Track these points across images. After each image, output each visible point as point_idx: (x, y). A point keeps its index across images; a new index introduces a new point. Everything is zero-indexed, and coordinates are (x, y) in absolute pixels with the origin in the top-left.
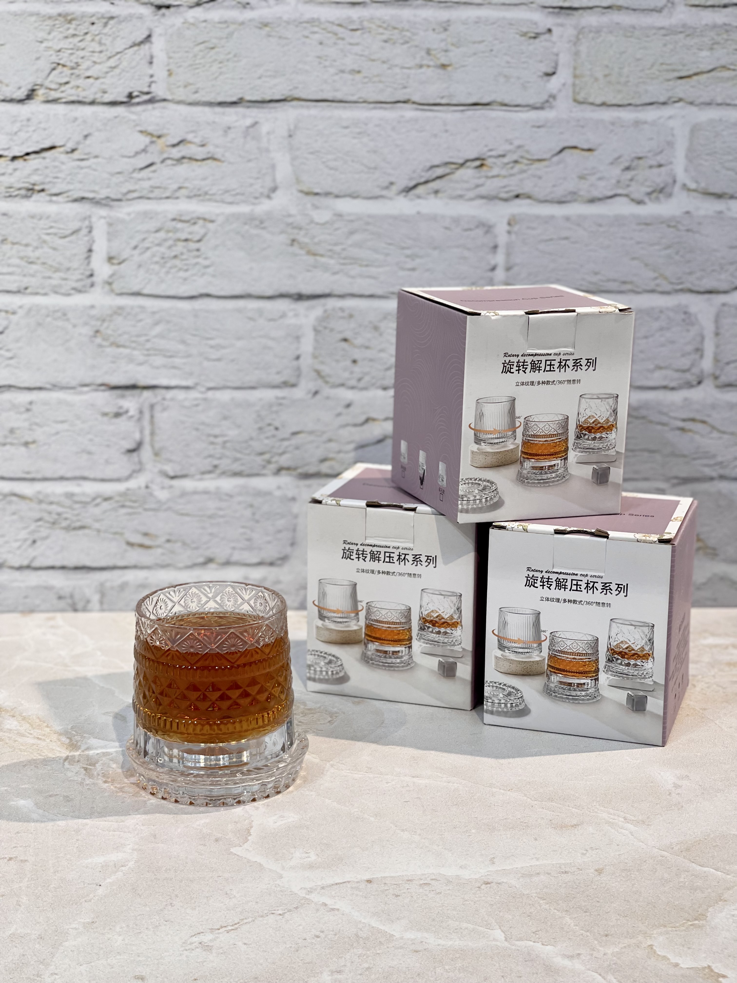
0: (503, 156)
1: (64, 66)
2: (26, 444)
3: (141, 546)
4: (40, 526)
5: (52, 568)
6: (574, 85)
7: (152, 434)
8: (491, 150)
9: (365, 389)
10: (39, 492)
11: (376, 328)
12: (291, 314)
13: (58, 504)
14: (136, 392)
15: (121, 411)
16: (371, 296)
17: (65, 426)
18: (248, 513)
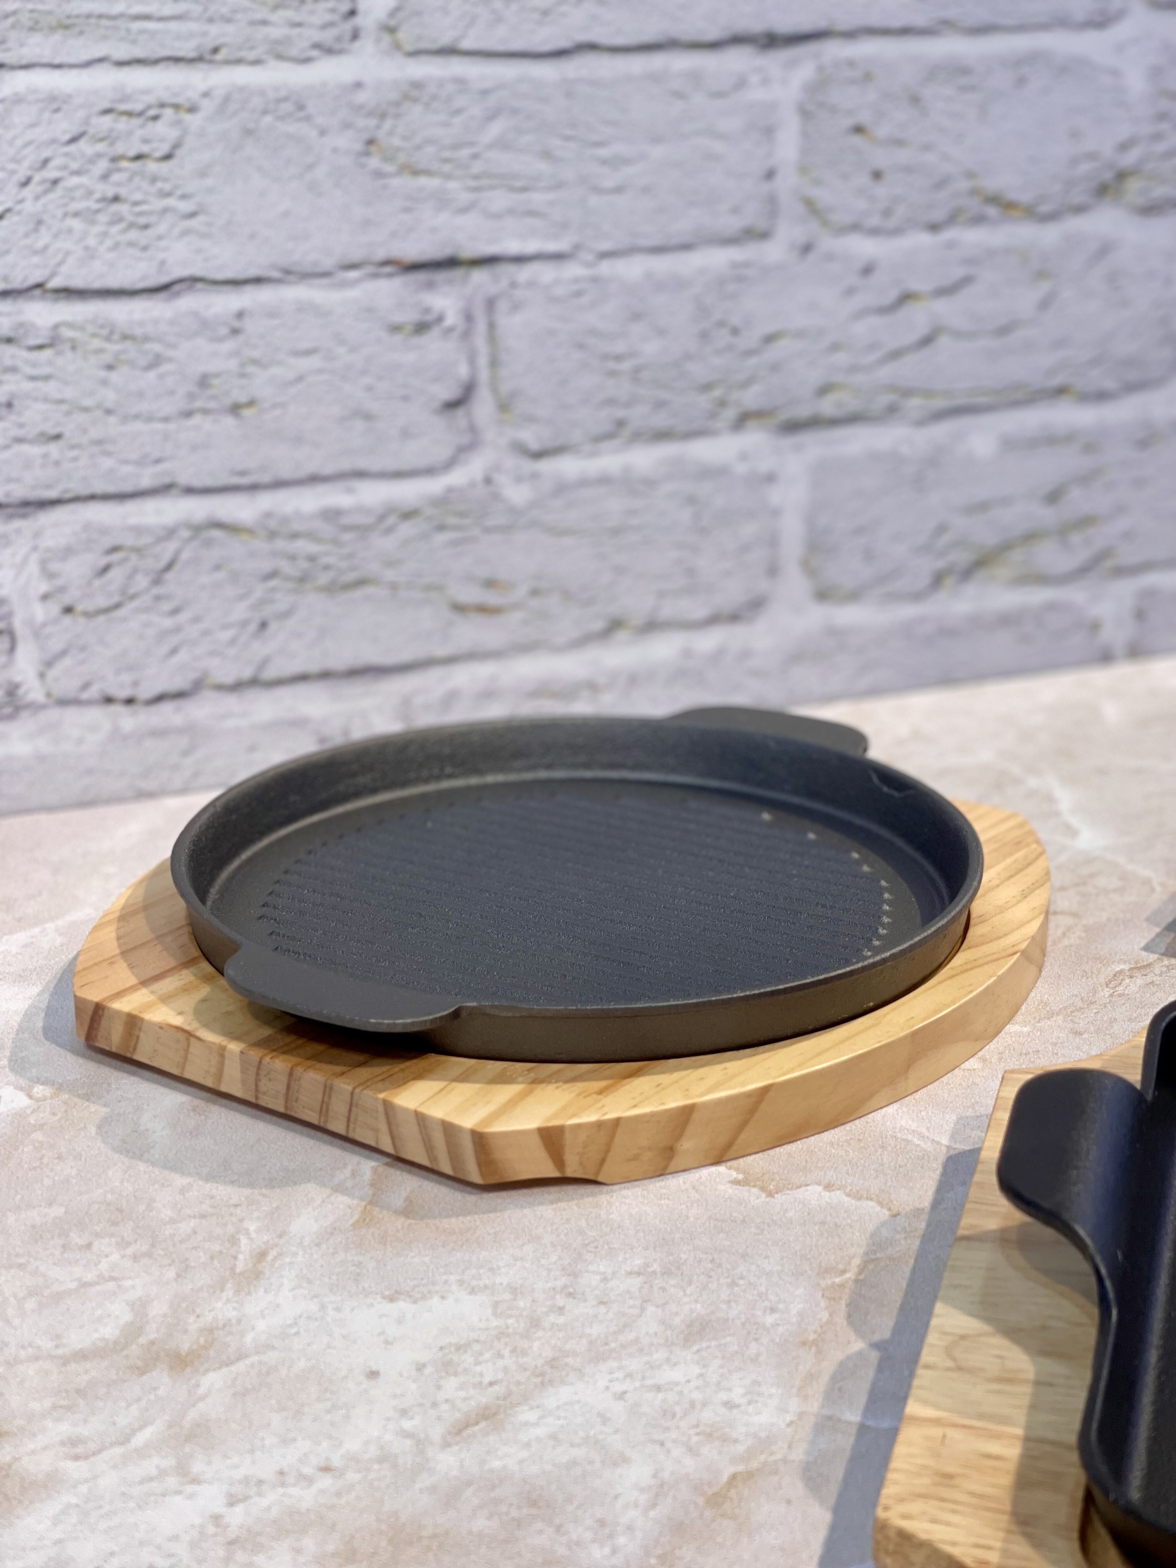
2: (235, 409)
3: (483, 609)
4: (274, 589)
5: (303, 678)
7: (494, 363)
9: (897, 232)
10: (268, 515)
11: (915, 100)
12: (754, 79)
13: (311, 536)
14: (458, 273)
15: (429, 318)
16: (905, 31)
17: (315, 362)
18: (686, 516)
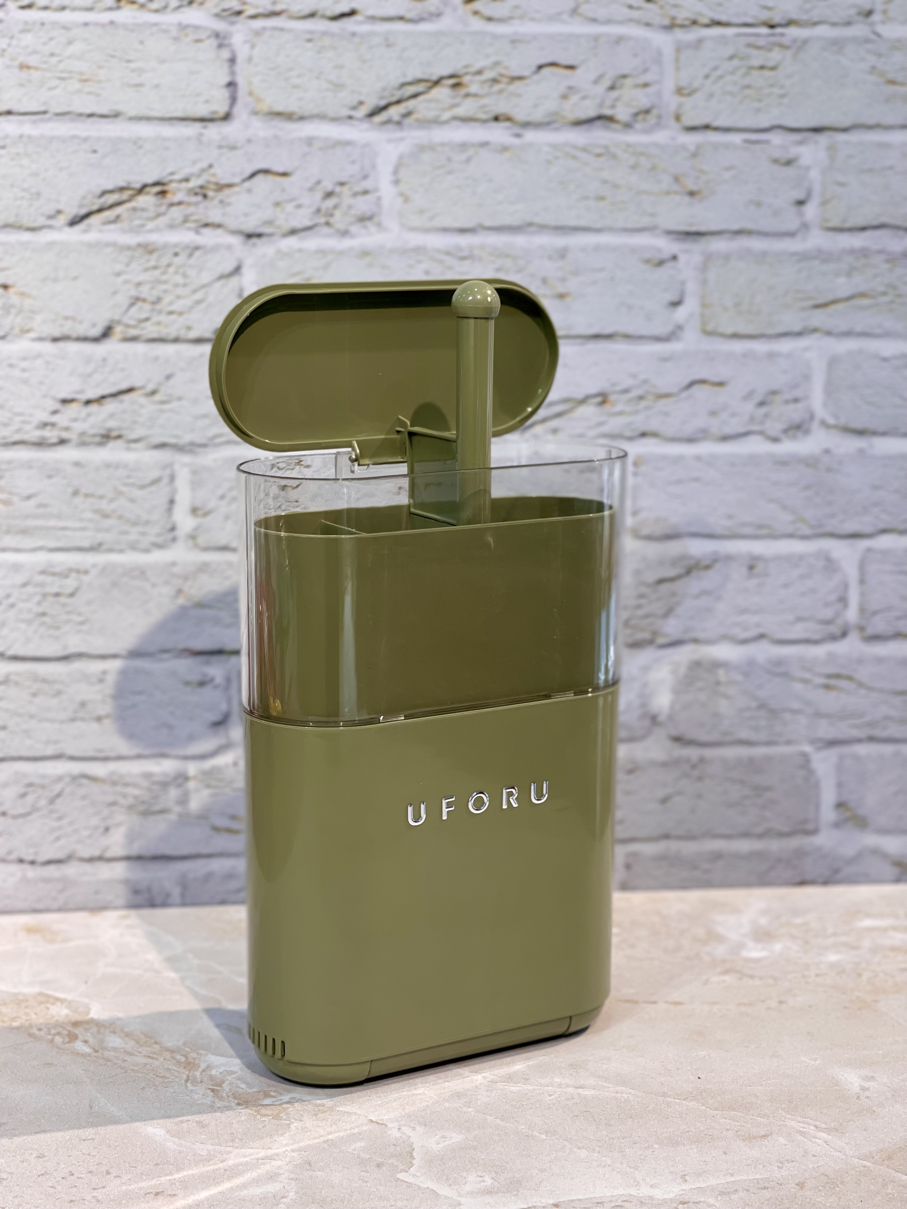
0: (626, 391)
1: (144, 300)
2: (98, 719)
3: (229, 831)
4: (114, 811)
6: (702, 316)
8: (614, 385)
10: (113, 773)
13: (135, 785)
14: (223, 658)
15: (206, 679)
17: (143, 698)
